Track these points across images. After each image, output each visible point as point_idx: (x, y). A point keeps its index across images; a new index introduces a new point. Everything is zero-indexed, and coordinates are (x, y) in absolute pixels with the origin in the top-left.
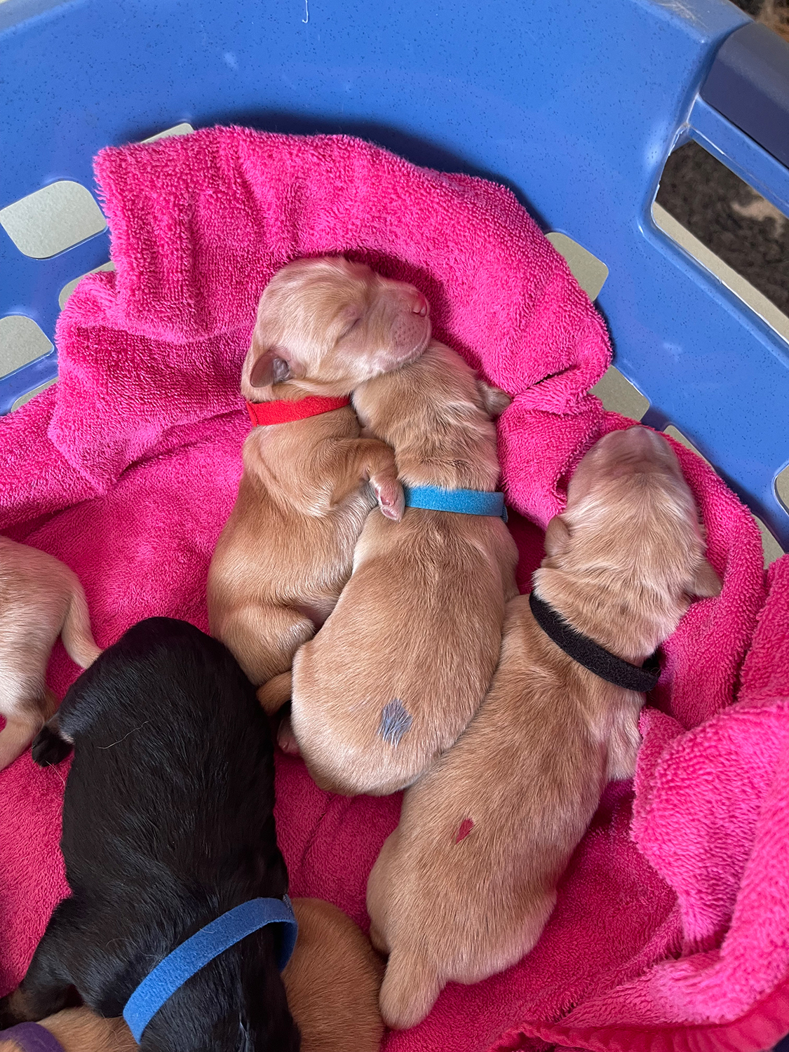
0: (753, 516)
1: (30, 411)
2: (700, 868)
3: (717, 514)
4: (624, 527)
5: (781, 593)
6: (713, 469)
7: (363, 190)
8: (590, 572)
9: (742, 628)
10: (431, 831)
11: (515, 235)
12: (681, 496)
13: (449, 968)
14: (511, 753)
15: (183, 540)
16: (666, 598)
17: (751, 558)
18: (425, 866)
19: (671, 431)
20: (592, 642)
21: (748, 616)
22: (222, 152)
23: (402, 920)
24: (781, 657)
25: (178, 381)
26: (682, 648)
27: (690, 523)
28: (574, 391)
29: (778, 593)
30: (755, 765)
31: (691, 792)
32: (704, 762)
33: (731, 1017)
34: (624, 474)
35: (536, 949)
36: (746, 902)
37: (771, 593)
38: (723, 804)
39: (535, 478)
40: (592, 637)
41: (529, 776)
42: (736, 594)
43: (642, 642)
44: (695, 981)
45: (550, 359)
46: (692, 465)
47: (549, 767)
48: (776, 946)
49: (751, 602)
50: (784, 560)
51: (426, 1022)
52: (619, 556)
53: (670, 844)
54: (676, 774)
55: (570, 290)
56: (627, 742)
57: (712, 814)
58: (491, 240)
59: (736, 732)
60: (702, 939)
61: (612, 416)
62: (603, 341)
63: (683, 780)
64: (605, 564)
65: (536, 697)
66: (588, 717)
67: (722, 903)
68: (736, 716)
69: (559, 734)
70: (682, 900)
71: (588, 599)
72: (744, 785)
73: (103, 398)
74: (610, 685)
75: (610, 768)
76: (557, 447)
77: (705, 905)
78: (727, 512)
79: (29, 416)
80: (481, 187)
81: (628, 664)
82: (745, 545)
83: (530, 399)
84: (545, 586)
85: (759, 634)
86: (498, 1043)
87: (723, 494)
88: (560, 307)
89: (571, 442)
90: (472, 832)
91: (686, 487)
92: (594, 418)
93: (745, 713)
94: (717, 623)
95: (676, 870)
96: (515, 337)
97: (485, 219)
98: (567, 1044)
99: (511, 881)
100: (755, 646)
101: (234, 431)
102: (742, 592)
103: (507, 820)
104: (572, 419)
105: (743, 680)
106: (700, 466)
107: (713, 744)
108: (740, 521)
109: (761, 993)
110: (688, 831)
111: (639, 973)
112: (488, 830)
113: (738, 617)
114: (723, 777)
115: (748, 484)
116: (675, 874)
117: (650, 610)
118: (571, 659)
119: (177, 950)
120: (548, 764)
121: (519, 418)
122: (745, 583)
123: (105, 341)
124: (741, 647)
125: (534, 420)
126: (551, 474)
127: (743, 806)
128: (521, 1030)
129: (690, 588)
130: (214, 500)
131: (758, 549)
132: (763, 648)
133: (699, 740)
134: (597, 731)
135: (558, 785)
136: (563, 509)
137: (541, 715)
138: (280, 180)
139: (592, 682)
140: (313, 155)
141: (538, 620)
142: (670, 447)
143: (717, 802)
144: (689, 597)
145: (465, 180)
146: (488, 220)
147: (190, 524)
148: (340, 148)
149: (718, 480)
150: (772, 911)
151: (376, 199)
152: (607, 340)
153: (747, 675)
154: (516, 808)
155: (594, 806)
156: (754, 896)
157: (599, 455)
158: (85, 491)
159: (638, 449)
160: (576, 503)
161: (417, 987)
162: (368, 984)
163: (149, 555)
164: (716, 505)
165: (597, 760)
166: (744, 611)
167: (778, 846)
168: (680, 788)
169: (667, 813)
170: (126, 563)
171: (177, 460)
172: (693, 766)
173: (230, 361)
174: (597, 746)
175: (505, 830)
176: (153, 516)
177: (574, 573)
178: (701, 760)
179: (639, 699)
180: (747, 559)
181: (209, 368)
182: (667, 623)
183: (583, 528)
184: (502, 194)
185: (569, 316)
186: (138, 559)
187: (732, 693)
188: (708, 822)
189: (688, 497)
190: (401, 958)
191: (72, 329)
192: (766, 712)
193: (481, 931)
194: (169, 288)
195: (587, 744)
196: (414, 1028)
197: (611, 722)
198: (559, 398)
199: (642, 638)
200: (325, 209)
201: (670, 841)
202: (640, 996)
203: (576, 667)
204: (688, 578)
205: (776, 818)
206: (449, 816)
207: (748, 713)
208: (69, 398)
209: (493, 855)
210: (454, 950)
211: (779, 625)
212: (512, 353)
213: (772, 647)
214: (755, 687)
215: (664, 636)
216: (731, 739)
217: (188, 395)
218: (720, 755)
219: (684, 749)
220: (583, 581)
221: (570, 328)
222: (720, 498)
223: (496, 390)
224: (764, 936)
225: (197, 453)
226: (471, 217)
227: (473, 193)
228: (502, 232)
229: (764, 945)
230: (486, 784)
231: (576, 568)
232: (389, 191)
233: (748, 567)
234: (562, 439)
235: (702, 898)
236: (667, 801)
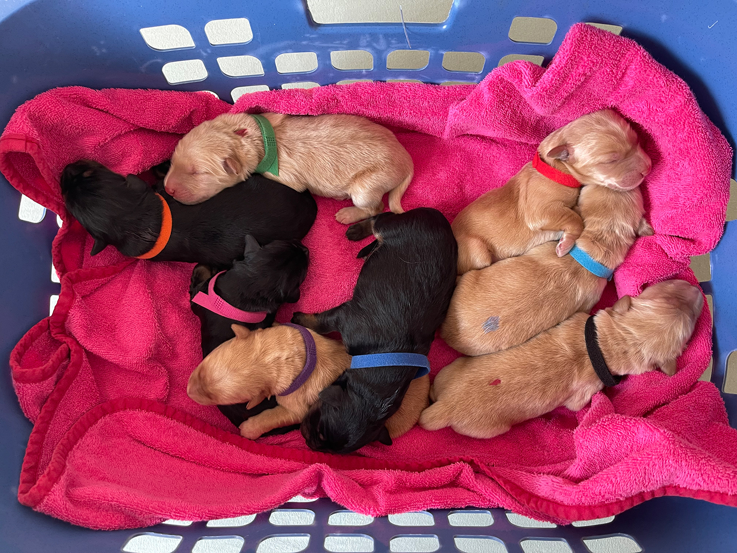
0: (712, 357)
1: (450, 91)
2: (592, 456)
3: (698, 346)
4: (654, 325)
5: (696, 395)
6: (712, 326)
7: (671, 111)
8: (624, 329)
9: (669, 396)
10: (482, 374)
11: (718, 175)
12: (688, 331)
13: (456, 422)
14: (534, 368)
15: (461, 182)
16: (646, 361)
17: (696, 373)
18: (472, 384)
19: (709, 297)
20: (602, 355)
21: (676, 392)
22: (627, 56)
23: (450, 396)
24: (677, 417)
25: (519, 121)
26: (638, 383)
27: (681, 343)
28: (683, 252)
29: (695, 394)
30: (639, 442)
31: (609, 433)
32: (622, 428)
33: (566, 503)
34: (674, 305)
35: (489, 440)
36: (601, 476)
37: (692, 392)
38: (617, 445)
39: (636, 275)
40: (604, 352)
41: (535, 380)
42: (677, 381)
43: (622, 368)
44: (562, 485)
45: (686, 231)
46: (705, 318)
47: (545, 384)
48: (600, 495)
49: (681, 388)
50: (708, 384)
51: (432, 432)
52: (641, 334)
53: (588, 443)
54: (609, 425)
55: (720, 212)
56: (582, 398)
57: (611, 445)
58: (706, 170)
59: (642, 428)
60: (572, 476)
61: (690, 271)
62: (715, 242)
63: (610, 428)
64: (633, 332)
65: (558, 356)
66: (576, 378)
67: (589, 471)
68: (646, 423)
69: (560, 375)
70: (577, 461)
71: (615, 339)
72: (629, 445)
73: (487, 112)
74: (595, 374)
75: (568, 401)
76: (656, 269)
77: (583, 468)
78: (702, 347)
79: (448, 93)
80: (722, 143)
81: (609, 371)
82: (698, 366)
83: (661, 240)
84: (600, 318)
85: (675, 403)
86: (462, 456)
87: (707, 340)
88: (710, 215)
89: (664, 272)
90: (498, 385)
91: (693, 327)
92: (681, 268)
93: (650, 425)
94: (661, 386)
95: (583, 451)
96: (679, 212)
97: (711, 160)
98: (489, 474)
99: (500, 411)
100: (670, 405)
101: (519, 150)
102: (681, 383)
103: (514, 390)
104: (672, 261)
105: (654, 413)
106: (708, 321)
107: (631, 425)
108: (705, 356)
109: (583, 503)
110: (598, 444)
111: (531, 472)
112: (505, 388)
113: (671, 390)
114: (625, 437)
115: (721, 343)
116: (581, 452)
117: (636, 361)
118: (588, 353)
119: (396, 353)
120: (546, 382)
121: (650, 244)
122: (685, 380)
123: (507, 88)
124: (663, 401)
125: (655, 250)
126: (645, 279)
127: (623, 450)
128: (474, 459)
129: (660, 365)
130: (486, 174)
131: (702, 372)
132: (673, 409)
133: (626, 421)
134: (575, 385)
135: (544, 392)
136: (636, 296)
137: (556, 364)
138: (640, 82)
139: (589, 368)
140: (663, 82)
141: (586, 330)
142: (703, 304)
143: (616, 442)
144: (657, 368)
145: (718, 133)
146: (712, 161)
147: (469, 177)
148: (677, 87)
149: (710, 333)
150: (608, 484)
151: (673, 119)
152: (717, 242)
153: (658, 412)
154: (521, 389)
155: (550, 409)
156: (605, 476)
157: (671, 287)
158: (439, 133)
159: (689, 298)
160: (644, 298)
161: (440, 418)
162: (423, 405)
163: (443, 178)
164: (701, 342)
165: (565, 395)
166: (675, 390)
167: (627, 469)
168: (607, 430)
169: (595, 433)
170: (431, 175)
171: (484, 145)
172: (617, 427)
173: (545, 123)
174: (570, 390)
175: (511, 393)
176: (456, 163)
177: (618, 325)
178: (622, 427)
179: (601, 386)
180: (694, 372)
181: (535, 122)
182: (637, 370)
183: (637, 312)
184: (728, 152)
185: (710, 222)
186: (438, 177)
187: (646, 414)
188: (607, 446)
189: (690, 333)
190: (442, 405)
191: (499, 77)
192: (658, 429)
193: (477, 419)
194: (556, 96)
195: (567, 387)
196: (427, 431)
197: (582, 386)
198: (675, 250)
199: (623, 367)
200: (647, 102)
201: (589, 441)
202: (527, 479)
203: (587, 358)
204: (662, 361)
205: (633, 461)
206: (492, 374)
207: (652, 426)
208: (473, 102)
209: (500, 399)
210: (462, 418)
211: (685, 406)
212: (672, 217)
213: (676, 411)
214: (657, 419)
215: (632, 373)
216: (638, 429)
217: (518, 130)
218: (630, 431)
219: (618, 419)
220: (619, 330)
221: (706, 227)
222: (705, 341)
223: (649, 226)
224: (599, 489)
225: (495, 149)
226: (706, 155)
227: (716, 144)
228: (714, 170)
229: (597, 491)
230: (515, 372)
231: (621, 324)
232: (682, 120)
233: (692, 375)
234: (661, 268)
235: (584, 465)
236: (599, 430)
